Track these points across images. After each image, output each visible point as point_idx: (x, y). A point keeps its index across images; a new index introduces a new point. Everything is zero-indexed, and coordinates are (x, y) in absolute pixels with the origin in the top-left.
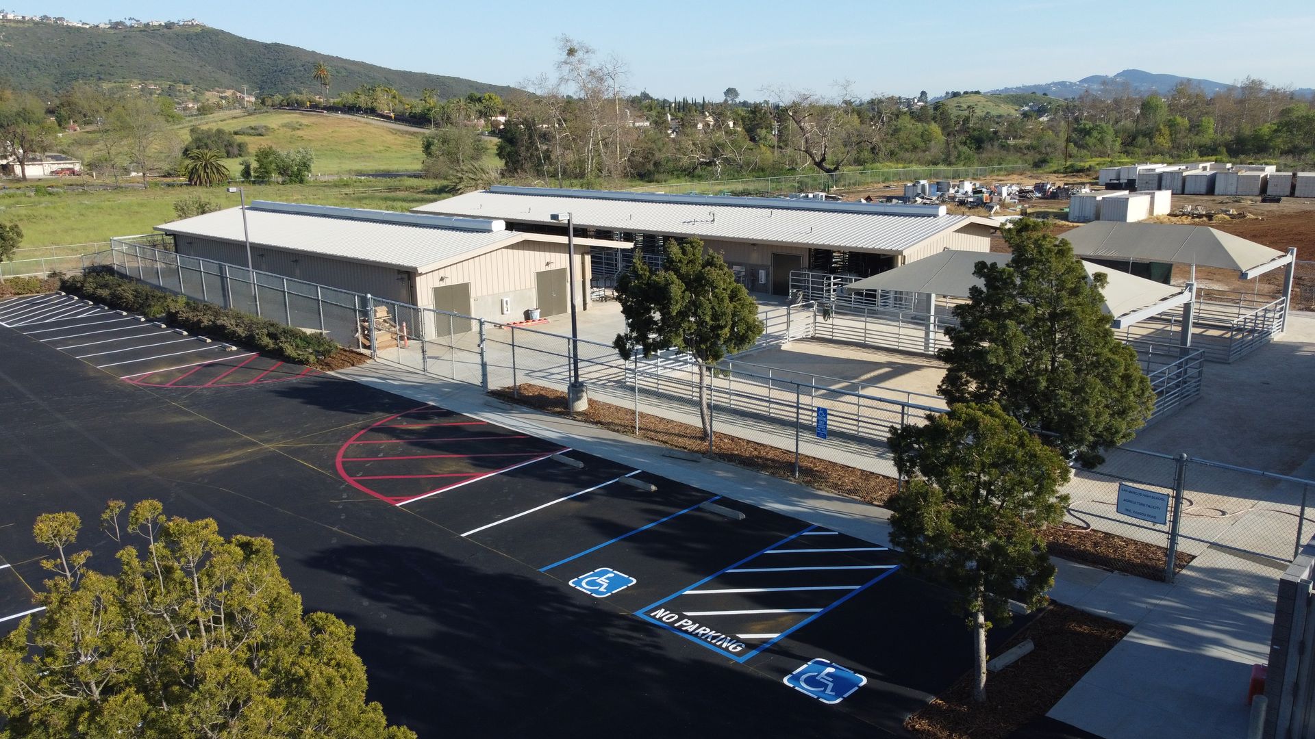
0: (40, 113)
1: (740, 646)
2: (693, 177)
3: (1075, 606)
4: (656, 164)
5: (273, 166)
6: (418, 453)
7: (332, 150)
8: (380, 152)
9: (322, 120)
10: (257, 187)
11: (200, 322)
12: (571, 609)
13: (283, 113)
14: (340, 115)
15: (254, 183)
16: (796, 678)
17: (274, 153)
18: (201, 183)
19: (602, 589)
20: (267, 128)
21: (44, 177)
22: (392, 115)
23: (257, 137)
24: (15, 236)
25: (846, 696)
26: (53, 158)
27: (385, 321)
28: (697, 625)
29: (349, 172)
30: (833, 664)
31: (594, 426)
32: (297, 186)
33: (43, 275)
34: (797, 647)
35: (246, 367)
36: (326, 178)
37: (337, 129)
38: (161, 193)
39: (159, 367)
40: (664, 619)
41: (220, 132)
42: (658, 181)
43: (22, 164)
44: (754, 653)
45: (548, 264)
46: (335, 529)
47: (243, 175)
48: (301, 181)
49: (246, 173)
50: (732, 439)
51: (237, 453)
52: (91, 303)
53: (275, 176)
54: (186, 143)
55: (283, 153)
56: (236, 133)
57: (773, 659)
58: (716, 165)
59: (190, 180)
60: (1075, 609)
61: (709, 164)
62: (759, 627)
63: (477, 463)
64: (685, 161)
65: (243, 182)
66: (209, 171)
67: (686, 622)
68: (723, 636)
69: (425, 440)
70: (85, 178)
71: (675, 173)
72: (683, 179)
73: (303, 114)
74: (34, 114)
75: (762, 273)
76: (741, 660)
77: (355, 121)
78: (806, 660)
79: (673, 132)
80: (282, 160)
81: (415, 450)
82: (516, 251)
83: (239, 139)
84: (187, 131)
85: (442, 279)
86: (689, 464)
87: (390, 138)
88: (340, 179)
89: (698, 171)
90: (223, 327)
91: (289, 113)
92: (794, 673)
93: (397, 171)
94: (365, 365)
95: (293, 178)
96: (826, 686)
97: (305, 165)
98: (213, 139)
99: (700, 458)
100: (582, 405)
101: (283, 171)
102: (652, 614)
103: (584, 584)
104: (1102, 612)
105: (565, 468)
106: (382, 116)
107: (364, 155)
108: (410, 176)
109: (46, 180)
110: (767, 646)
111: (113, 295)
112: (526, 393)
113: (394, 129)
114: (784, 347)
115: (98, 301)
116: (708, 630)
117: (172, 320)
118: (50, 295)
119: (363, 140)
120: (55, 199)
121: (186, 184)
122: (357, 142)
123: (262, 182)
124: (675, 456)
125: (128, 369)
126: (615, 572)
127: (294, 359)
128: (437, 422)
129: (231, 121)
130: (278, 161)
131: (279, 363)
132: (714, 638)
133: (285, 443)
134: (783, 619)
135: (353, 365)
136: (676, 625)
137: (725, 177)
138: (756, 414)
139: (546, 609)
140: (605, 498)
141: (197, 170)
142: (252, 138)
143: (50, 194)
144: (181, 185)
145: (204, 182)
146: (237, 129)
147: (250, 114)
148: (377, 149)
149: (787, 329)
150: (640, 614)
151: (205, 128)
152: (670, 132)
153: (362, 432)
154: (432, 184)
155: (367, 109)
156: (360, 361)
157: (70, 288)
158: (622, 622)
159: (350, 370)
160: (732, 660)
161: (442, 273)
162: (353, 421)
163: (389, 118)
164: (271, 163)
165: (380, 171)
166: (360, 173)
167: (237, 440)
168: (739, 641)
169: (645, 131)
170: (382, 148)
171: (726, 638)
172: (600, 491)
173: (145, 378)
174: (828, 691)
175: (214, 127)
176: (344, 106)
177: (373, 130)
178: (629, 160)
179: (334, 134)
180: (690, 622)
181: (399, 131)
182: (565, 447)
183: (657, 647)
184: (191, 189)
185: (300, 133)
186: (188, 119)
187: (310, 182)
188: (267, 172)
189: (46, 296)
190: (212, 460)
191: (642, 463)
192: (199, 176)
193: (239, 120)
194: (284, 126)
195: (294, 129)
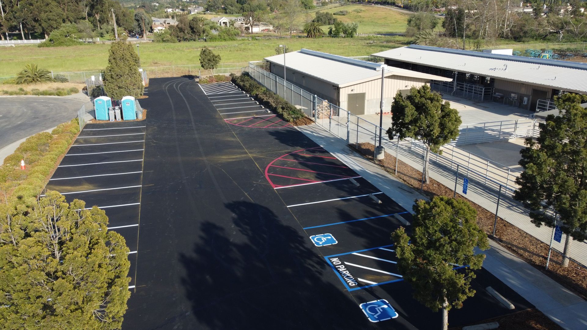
0: (265, 5)
1: (355, 284)
2: (545, 40)
3: (544, 313)
4: (525, 33)
5: (341, 30)
6: (300, 168)
7: (372, 22)
8: (393, 23)
9: (370, 8)
10: (334, 39)
11: (263, 99)
12: (301, 248)
13: (355, 5)
14: (379, 6)
15: (333, 37)
16: (365, 306)
17: (342, 24)
18: (312, 36)
19: (321, 243)
20: (347, 12)
21: (259, 32)
22: (402, 6)
23: (342, 16)
24: (218, 59)
25: (381, 320)
26: (263, 24)
27: (326, 107)
28: (346, 269)
29: (375, 33)
30: (389, 304)
31: (380, 167)
32: (349, 39)
33: (227, 75)
34: (380, 291)
35: (269, 120)
36: (363, 36)
37: (376, 12)
38: (295, 40)
39: (238, 117)
40: (334, 263)
41: (327, 13)
42: (524, 42)
43: (252, 27)
44: (359, 288)
45: (406, 86)
46: (246, 194)
47: (329, 34)
48: (352, 37)
49: (330, 32)
50: (439, 184)
51: (238, 156)
52: (237, 87)
53: (342, 34)
54: (314, 18)
55: (346, 24)
56: (334, 14)
57: (365, 293)
58: (560, 33)
59: (308, 35)
60: (543, 315)
61: (557, 33)
62: (371, 277)
63: (318, 176)
64: (541, 31)
65: (328, 36)
66: (315, 31)
67: (342, 267)
68: (352, 277)
69: (305, 163)
70: (272, 33)
71: (535, 37)
72: (539, 41)
73: (363, 5)
74: (263, 6)
75: (525, 99)
76: (350, 290)
77: (385, 8)
78: (378, 298)
79: (545, 15)
80: (345, 27)
81: (300, 166)
82: (390, 80)
83: (334, 16)
84: (315, 13)
85: (352, 90)
86: (407, 193)
87: (399, 17)
88: (369, 36)
89: (548, 37)
90: (269, 102)
91: (358, 5)
92: (368, 303)
93: (396, 33)
94: (311, 125)
95: (349, 35)
96: (377, 312)
97: (354, 30)
98: (324, 17)
99: (413, 192)
100: (381, 157)
101: (345, 32)
102: (331, 259)
103: (315, 239)
104: (556, 320)
105: (351, 185)
106: (398, 6)
107: (385, 24)
108: (400, 35)
109: (259, 33)
110: (367, 287)
111: (244, 85)
112: (363, 147)
113: (401, 13)
114: (510, 141)
115: (239, 86)
116: (348, 272)
117: (256, 98)
118: (227, 83)
119: (386, 18)
120: (257, 42)
121: (306, 37)
122: (384, 18)
123: (336, 36)
124: (404, 188)
125: (229, 116)
126: (333, 237)
127: (286, 119)
128: (318, 155)
129: (334, 9)
130: (343, 27)
131: (281, 120)
132: (348, 277)
133: (257, 155)
134: (384, 277)
135: (306, 125)
136: (337, 267)
137: (564, 40)
138: (462, 174)
139: (293, 246)
140: (357, 202)
141: (311, 31)
142: (340, 16)
143: (256, 40)
144: (304, 37)
145: (313, 36)
146: (335, 12)
147: (342, 6)
148: (392, 22)
149: (514, 132)
150: (326, 258)
151: (321, 12)
152: (542, 14)
153: (287, 154)
154: (406, 39)
155: (391, 3)
156: (310, 123)
157: (234, 81)
158: (315, 259)
159: (304, 127)
160: (346, 289)
161: (352, 87)
162: (287, 149)
163: (400, 7)
164: (340, 28)
165: (388, 32)
166: (379, 33)
167: (242, 151)
168: (357, 281)
169: (528, 13)
170: (394, 21)
171: (352, 278)
172: (357, 199)
173: (231, 121)
174: (375, 316)
175: (325, 11)
176: (382, 2)
177: (392, 13)
178: (511, 30)
179: (375, 15)
180: (344, 267)
181: (403, 13)
182: (359, 175)
183: (321, 274)
184: (307, 39)
185: (360, 14)
186: (318, 8)
187: (355, 37)
188: (338, 32)
189: (226, 83)
190: (228, 157)
191: (386, 189)
192: (311, 34)
193: (337, 8)
194: (354, 11)
195: (358, 12)
